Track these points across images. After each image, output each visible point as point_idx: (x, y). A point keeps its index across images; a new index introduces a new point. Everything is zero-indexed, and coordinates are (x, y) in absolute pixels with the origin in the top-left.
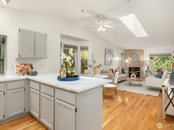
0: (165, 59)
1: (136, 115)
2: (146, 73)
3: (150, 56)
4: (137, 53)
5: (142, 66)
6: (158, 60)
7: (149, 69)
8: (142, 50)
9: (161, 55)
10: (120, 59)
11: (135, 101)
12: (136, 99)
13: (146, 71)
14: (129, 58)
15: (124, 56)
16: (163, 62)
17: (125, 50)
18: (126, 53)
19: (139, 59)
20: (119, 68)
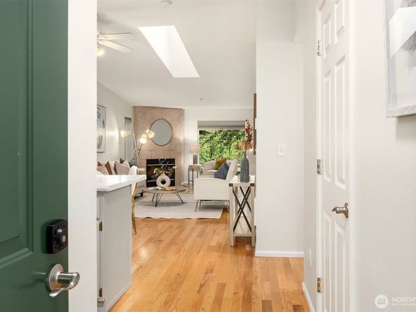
0: (231, 136)
1: (184, 251)
2: (191, 172)
3: (199, 127)
4: (168, 119)
5: (180, 153)
6: (217, 138)
7: (196, 163)
8: (181, 109)
9: (224, 124)
10: (123, 133)
11: (176, 232)
12: (177, 228)
13: (191, 169)
14: (148, 131)
15: (132, 124)
16: (226, 144)
17: (135, 108)
18: (139, 116)
19: (172, 135)
20: (122, 162)
